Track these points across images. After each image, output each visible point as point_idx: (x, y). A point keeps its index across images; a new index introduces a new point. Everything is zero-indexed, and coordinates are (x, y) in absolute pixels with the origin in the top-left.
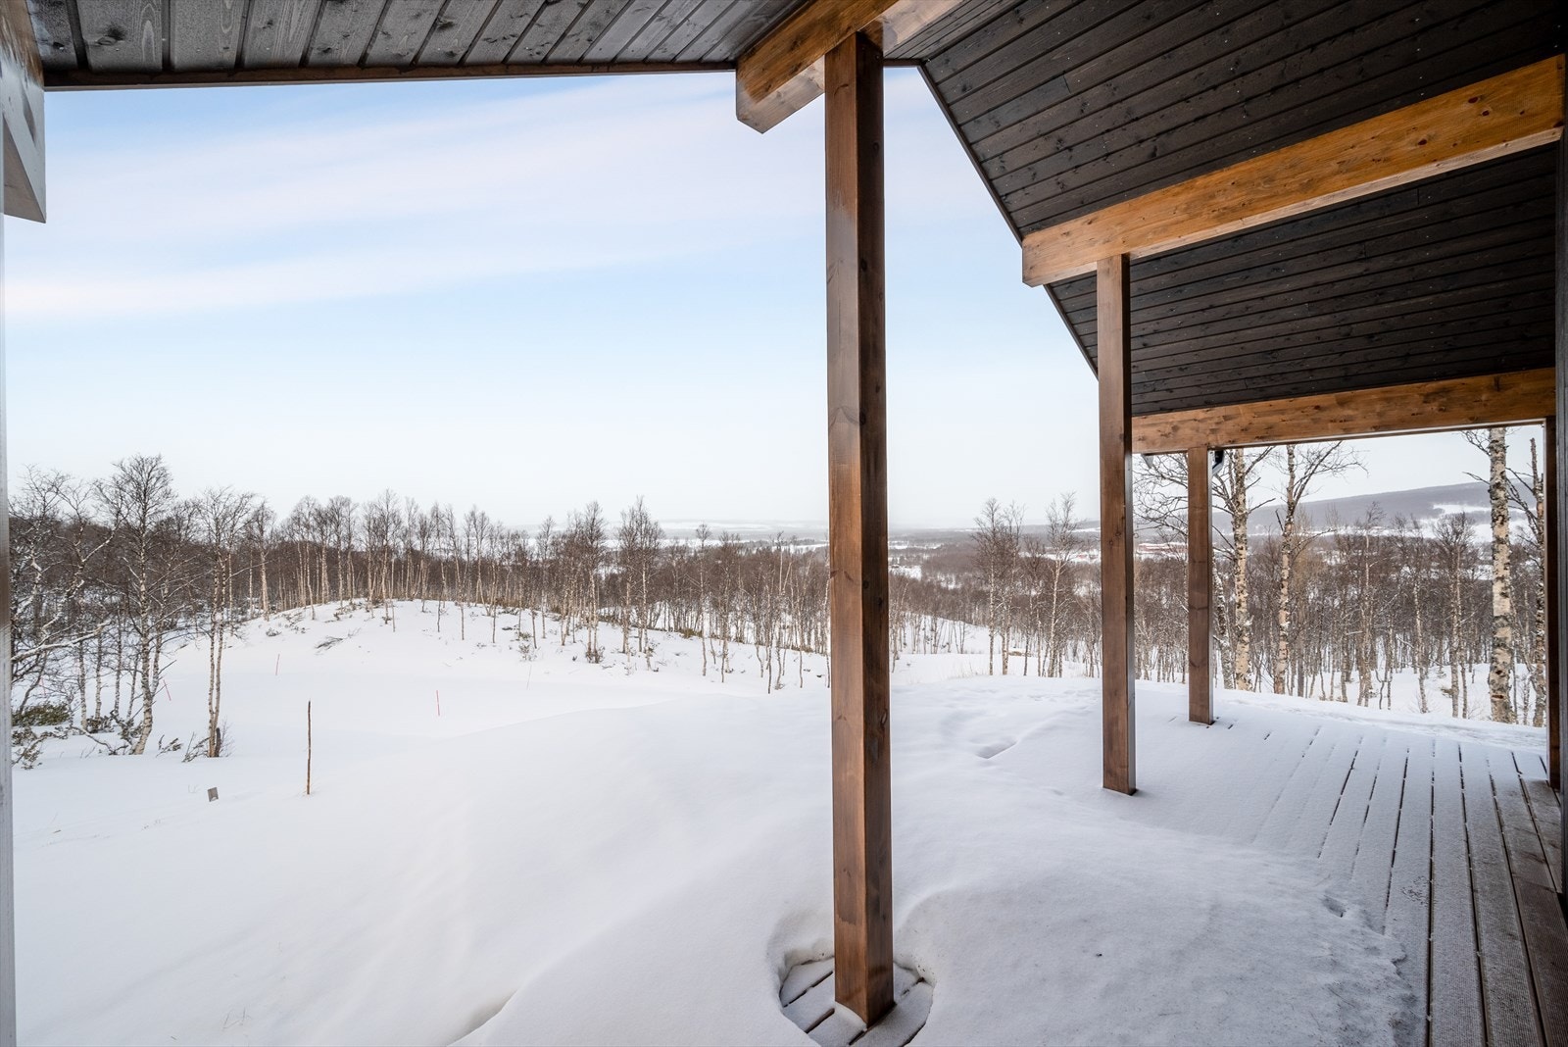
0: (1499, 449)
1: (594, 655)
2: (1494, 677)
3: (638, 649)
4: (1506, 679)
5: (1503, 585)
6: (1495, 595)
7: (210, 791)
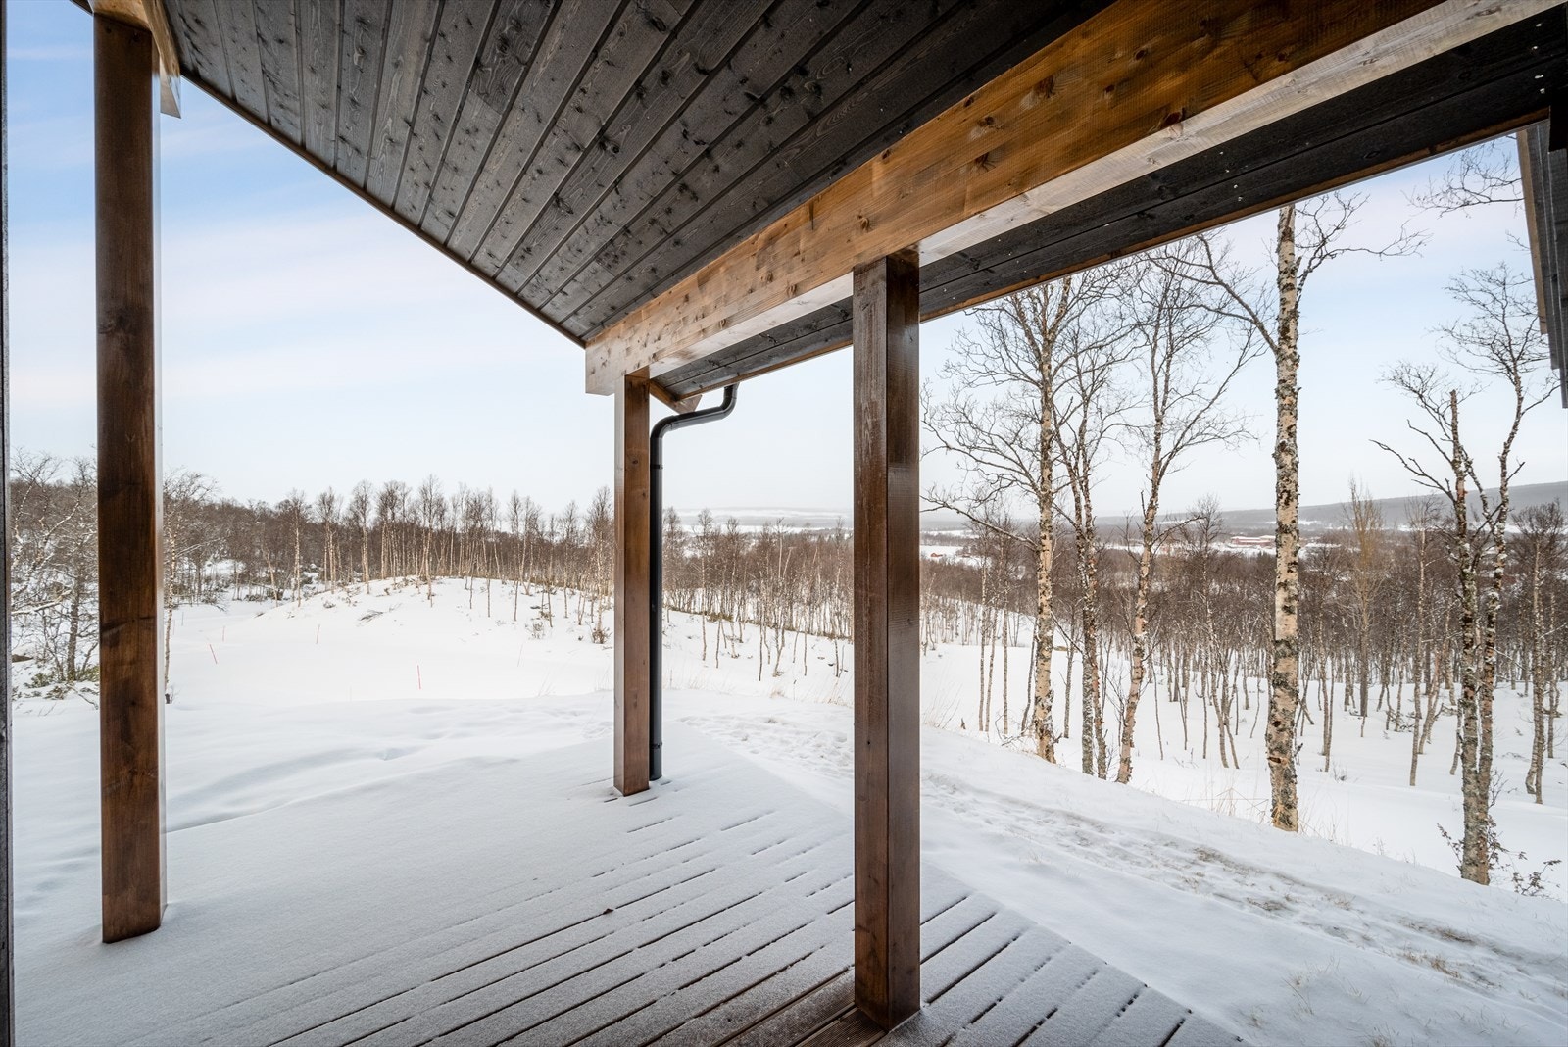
0: (1286, 393)
1: (599, 636)
2: (1273, 730)
4: (1286, 734)
5: (1286, 595)
6: (1277, 610)
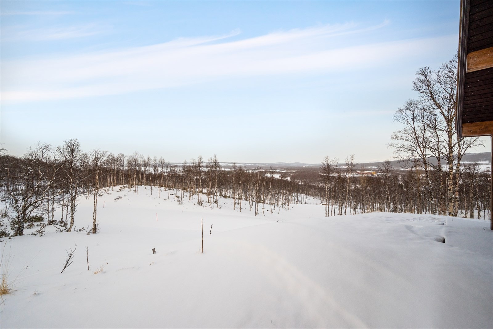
1: (200, 203)
3: (213, 201)
7: (153, 249)
